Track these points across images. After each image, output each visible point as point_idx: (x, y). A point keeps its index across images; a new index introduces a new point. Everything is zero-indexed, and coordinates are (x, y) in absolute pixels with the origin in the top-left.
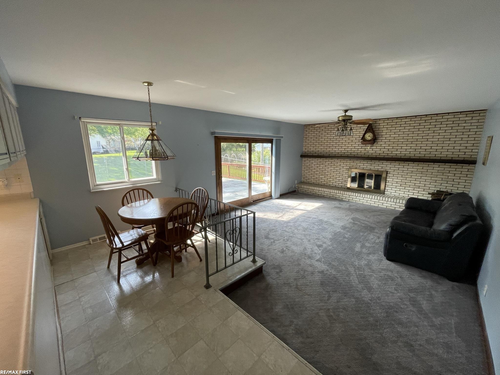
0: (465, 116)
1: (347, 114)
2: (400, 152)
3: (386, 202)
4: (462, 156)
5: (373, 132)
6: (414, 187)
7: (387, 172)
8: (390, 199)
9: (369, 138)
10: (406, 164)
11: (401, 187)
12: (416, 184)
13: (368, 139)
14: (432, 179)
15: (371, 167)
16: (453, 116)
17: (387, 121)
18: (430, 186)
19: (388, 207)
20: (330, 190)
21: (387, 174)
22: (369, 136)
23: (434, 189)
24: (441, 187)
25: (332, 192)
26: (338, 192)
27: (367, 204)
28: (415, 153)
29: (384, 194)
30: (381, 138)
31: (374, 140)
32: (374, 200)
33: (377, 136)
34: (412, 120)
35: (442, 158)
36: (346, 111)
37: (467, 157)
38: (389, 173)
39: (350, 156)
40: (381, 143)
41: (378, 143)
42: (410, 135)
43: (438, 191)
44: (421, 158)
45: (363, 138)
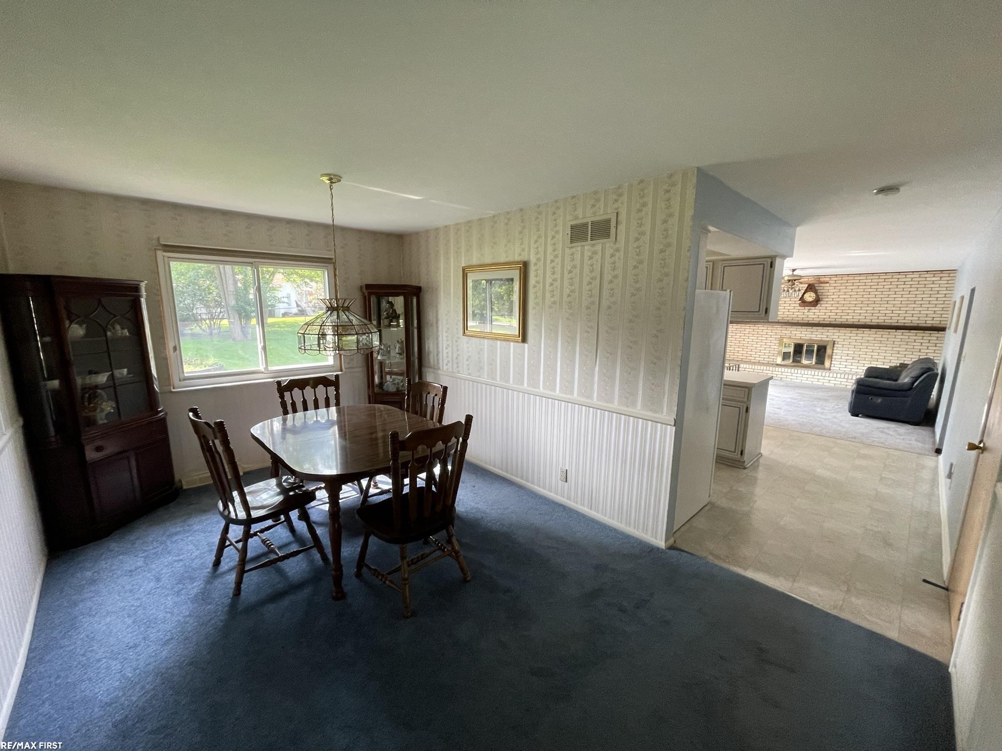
0: (932, 275)
1: (795, 273)
2: (851, 317)
3: (834, 379)
4: (930, 323)
5: (816, 292)
6: (871, 360)
7: (834, 341)
8: (839, 375)
9: (810, 299)
10: (861, 330)
11: (853, 361)
12: (873, 357)
13: (808, 301)
14: (895, 349)
15: (812, 336)
16: (918, 276)
17: (835, 279)
18: (891, 358)
19: (836, 385)
20: (753, 366)
21: (834, 344)
22: (810, 297)
23: (896, 362)
24: (905, 359)
25: (756, 368)
26: (765, 369)
27: (807, 382)
28: (872, 318)
29: (830, 369)
30: (825, 300)
31: (816, 302)
32: (818, 377)
33: (820, 297)
34: (868, 278)
35: (906, 324)
36: (794, 270)
37: (935, 323)
38: (836, 343)
39: (782, 321)
40: (827, 305)
41: (822, 305)
42: (865, 296)
43: (901, 364)
44: (879, 324)
45: (802, 299)
